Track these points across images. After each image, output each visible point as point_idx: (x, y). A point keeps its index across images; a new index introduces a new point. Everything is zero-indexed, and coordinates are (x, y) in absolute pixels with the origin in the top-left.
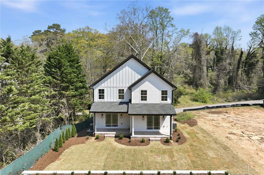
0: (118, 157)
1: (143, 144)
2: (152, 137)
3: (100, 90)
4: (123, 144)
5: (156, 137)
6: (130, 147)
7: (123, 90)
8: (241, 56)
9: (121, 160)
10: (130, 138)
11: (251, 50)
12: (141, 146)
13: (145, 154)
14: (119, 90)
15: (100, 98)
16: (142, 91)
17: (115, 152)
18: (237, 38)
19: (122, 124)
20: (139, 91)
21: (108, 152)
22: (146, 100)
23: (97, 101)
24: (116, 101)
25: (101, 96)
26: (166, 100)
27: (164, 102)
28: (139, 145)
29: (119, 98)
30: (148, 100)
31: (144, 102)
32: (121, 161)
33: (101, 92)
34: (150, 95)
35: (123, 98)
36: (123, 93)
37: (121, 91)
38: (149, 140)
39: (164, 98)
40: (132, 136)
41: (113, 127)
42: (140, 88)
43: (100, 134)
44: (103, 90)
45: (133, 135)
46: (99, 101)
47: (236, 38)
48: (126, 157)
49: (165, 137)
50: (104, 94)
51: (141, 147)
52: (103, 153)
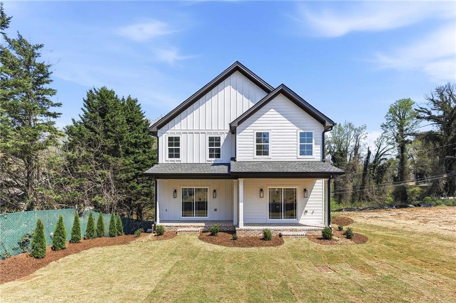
0: (202, 269)
1: (267, 242)
2: (285, 230)
3: (170, 139)
4: (219, 244)
5: (296, 230)
6: (235, 249)
7: (219, 139)
8: (368, 157)
9: (213, 277)
10: (234, 232)
11: (380, 150)
12: (263, 246)
13: (282, 261)
14: (211, 139)
15: (171, 156)
16: (259, 135)
17: (196, 259)
18: (362, 136)
19: (216, 210)
20: (252, 134)
21: (179, 258)
22: (266, 153)
23: (164, 162)
24: (204, 162)
25: (174, 152)
26: (310, 153)
27: (306, 158)
28: (257, 246)
29: (211, 156)
30: (272, 155)
31: (262, 158)
32: (212, 281)
33: (174, 142)
34: (275, 143)
35: (218, 156)
36: (218, 144)
37: (214, 142)
38: (280, 236)
39: (306, 149)
40: (238, 227)
41: (196, 217)
42: (255, 128)
43: (167, 226)
44: (178, 139)
45: (241, 226)
46: (170, 162)
47: (360, 136)
48: (226, 271)
49: (315, 230)
50: (179, 146)
51: (263, 248)
52: (163, 262)
